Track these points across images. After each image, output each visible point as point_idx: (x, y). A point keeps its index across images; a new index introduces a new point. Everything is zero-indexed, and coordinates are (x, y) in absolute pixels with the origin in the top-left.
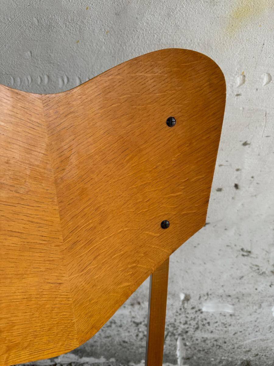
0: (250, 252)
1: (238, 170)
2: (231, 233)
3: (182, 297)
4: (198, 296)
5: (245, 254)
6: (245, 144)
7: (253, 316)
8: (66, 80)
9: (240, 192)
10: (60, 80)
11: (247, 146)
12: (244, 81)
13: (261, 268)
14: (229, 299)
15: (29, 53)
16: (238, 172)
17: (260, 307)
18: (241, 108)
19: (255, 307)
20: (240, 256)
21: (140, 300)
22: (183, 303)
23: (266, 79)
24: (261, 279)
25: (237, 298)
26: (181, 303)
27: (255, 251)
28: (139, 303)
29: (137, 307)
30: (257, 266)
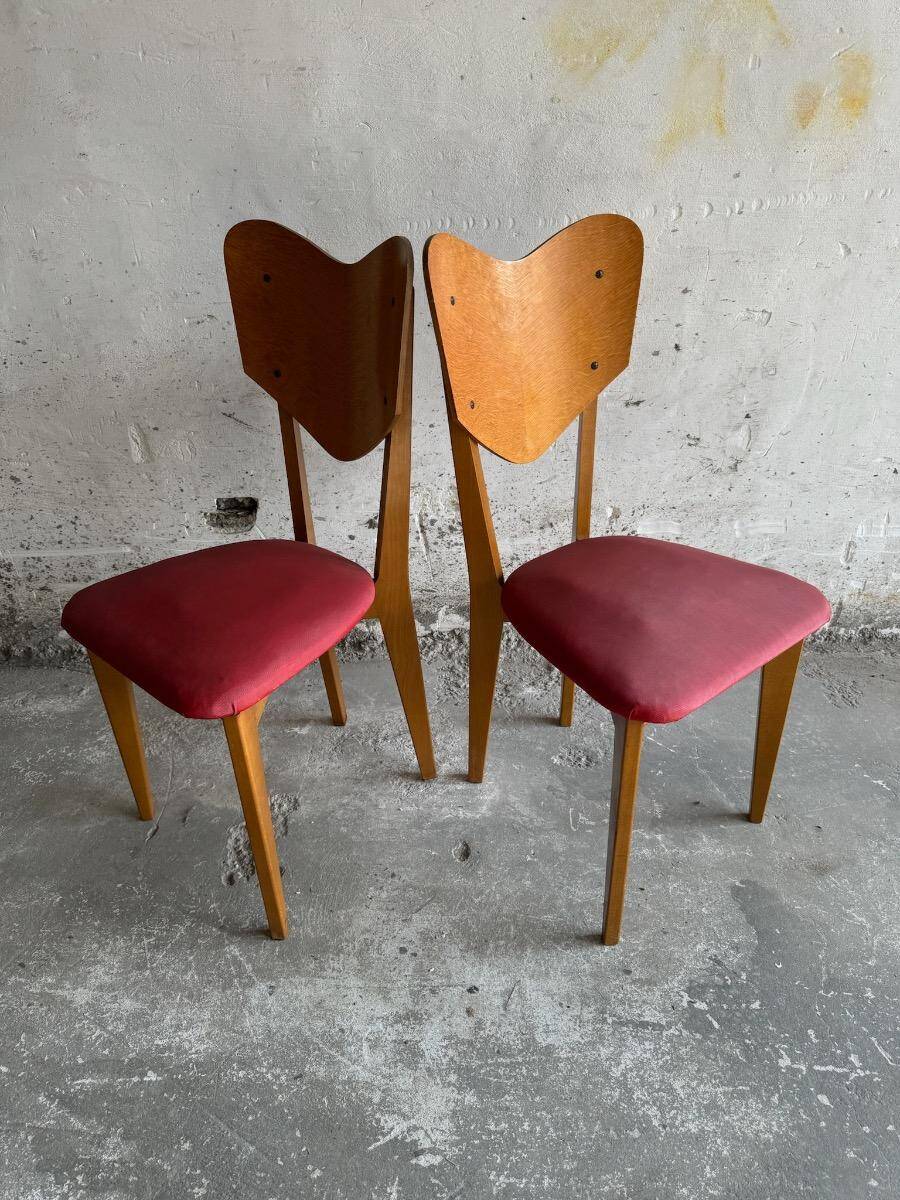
0: (698, 439)
1: (677, 326)
2: (672, 413)
3: (609, 514)
4: (632, 510)
5: (693, 442)
6: (685, 291)
7: (708, 539)
8: (471, 223)
9: (683, 355)
10: (465, 223)
11: (688, 294)
12: (681, 214)
13: (715, 463)
14: (673, 512)
15: (430, 192)
16: (679, 329)
17: (717, 522)
18: (679, 247)
19: (711, 524)
20: (685, 446)
21: (552, 520)
22: (611, 523)
23: (706, 210)
24: (716, 479)
25: (685, 511)
26: (607, 522)
27: (706, 438)
28: (551, 525)
29: (548, 530)
30: (709, 459)
